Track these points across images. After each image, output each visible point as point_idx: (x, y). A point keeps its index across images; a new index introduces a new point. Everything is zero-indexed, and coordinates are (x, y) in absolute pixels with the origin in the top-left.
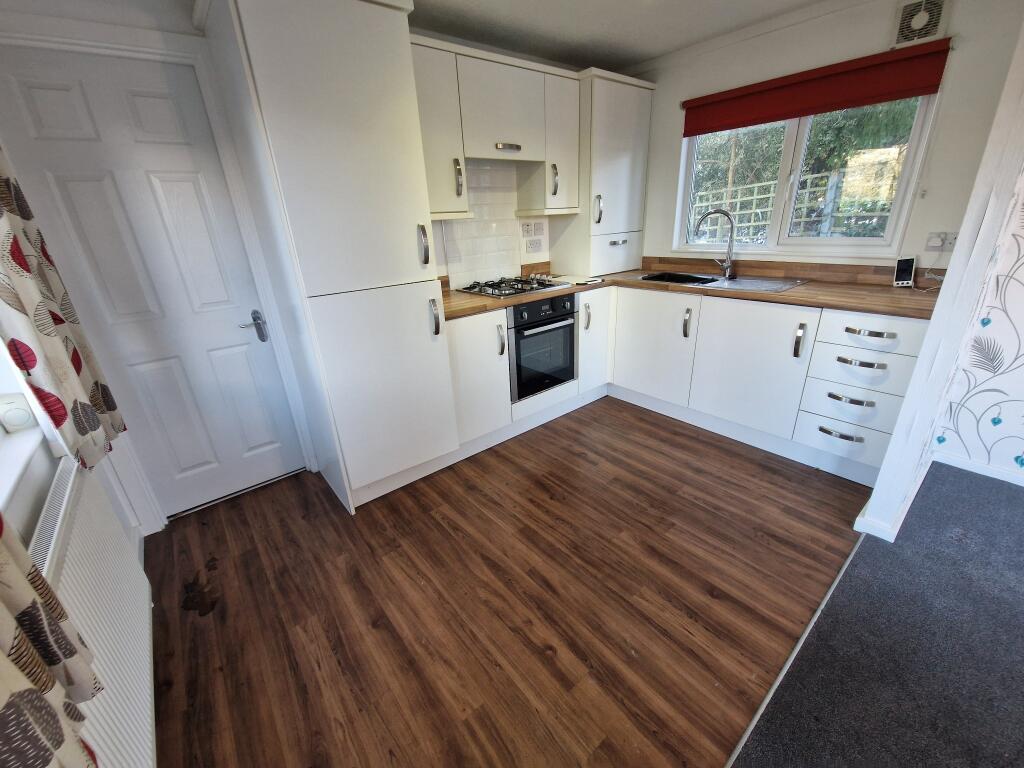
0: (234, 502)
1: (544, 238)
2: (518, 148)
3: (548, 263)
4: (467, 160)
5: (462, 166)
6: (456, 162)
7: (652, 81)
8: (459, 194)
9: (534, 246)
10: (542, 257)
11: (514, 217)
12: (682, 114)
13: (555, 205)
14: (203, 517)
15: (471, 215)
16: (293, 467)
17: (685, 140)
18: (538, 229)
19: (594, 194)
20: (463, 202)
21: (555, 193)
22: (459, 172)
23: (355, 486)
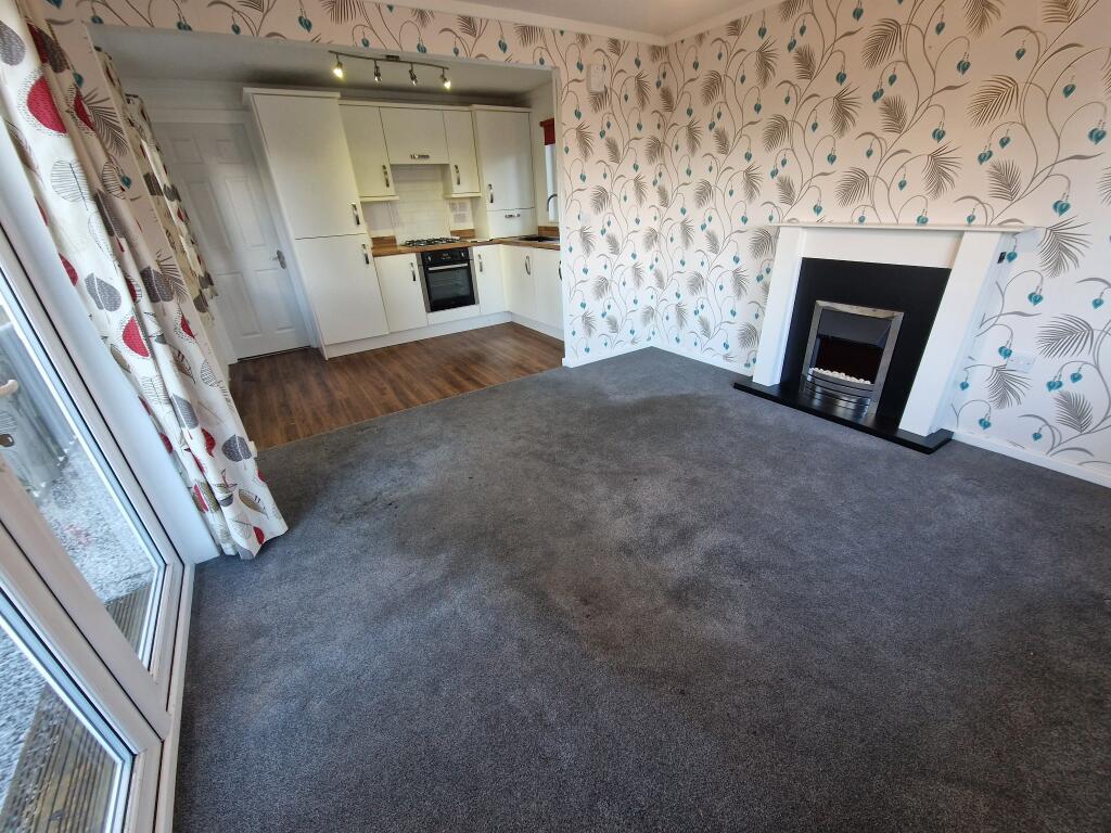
0: (271, 357)
1: (468, 213)
2: (428, 157)
3: (473, 230)
4: (392, 166)
5: (388, 169)
6: (384, 167)
7: (529, 107)
8: (388, 185)
9: (461, 218)
10: (468, 225)
11: (441, 198)
12: (542, 129)
13: (459, 191)
14: (257, 360)
15: (397, 198)
16: (303, 345)
17: (548, 147)
18: (463, 206)
19: (486, 184)
20: (391, 190)
21: (459, 183)
22: (386, 173)
23: (326, 343)
